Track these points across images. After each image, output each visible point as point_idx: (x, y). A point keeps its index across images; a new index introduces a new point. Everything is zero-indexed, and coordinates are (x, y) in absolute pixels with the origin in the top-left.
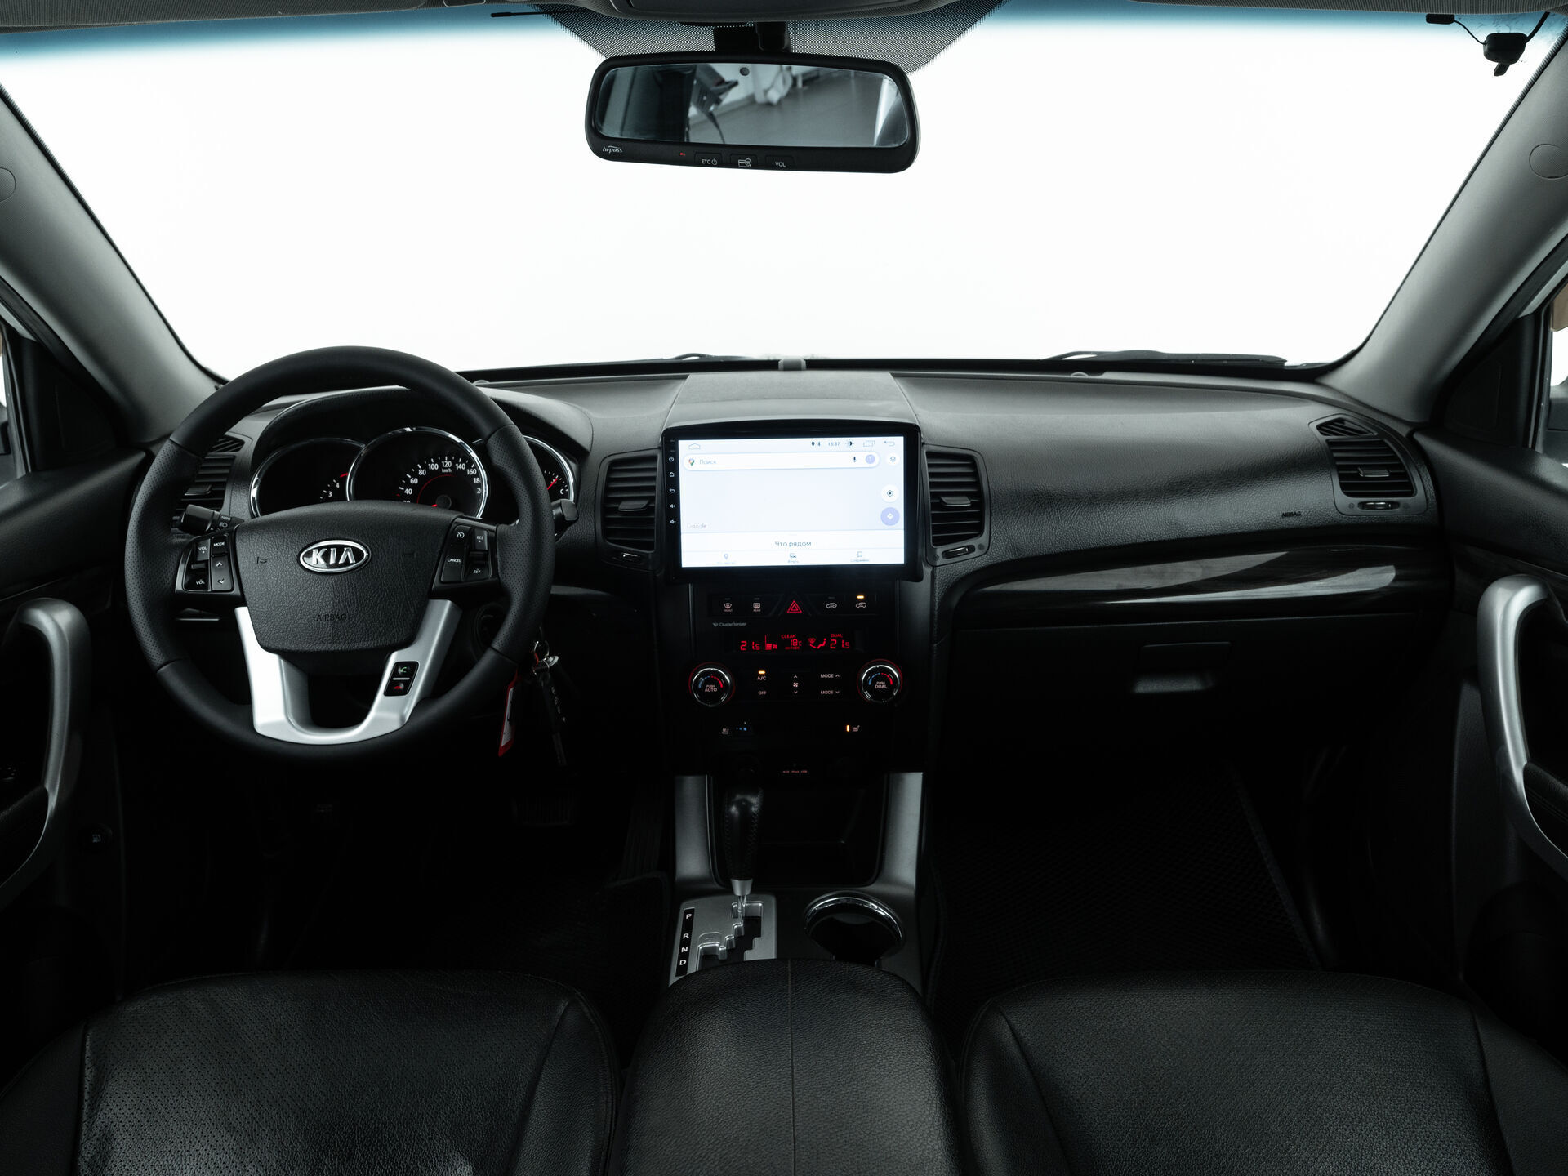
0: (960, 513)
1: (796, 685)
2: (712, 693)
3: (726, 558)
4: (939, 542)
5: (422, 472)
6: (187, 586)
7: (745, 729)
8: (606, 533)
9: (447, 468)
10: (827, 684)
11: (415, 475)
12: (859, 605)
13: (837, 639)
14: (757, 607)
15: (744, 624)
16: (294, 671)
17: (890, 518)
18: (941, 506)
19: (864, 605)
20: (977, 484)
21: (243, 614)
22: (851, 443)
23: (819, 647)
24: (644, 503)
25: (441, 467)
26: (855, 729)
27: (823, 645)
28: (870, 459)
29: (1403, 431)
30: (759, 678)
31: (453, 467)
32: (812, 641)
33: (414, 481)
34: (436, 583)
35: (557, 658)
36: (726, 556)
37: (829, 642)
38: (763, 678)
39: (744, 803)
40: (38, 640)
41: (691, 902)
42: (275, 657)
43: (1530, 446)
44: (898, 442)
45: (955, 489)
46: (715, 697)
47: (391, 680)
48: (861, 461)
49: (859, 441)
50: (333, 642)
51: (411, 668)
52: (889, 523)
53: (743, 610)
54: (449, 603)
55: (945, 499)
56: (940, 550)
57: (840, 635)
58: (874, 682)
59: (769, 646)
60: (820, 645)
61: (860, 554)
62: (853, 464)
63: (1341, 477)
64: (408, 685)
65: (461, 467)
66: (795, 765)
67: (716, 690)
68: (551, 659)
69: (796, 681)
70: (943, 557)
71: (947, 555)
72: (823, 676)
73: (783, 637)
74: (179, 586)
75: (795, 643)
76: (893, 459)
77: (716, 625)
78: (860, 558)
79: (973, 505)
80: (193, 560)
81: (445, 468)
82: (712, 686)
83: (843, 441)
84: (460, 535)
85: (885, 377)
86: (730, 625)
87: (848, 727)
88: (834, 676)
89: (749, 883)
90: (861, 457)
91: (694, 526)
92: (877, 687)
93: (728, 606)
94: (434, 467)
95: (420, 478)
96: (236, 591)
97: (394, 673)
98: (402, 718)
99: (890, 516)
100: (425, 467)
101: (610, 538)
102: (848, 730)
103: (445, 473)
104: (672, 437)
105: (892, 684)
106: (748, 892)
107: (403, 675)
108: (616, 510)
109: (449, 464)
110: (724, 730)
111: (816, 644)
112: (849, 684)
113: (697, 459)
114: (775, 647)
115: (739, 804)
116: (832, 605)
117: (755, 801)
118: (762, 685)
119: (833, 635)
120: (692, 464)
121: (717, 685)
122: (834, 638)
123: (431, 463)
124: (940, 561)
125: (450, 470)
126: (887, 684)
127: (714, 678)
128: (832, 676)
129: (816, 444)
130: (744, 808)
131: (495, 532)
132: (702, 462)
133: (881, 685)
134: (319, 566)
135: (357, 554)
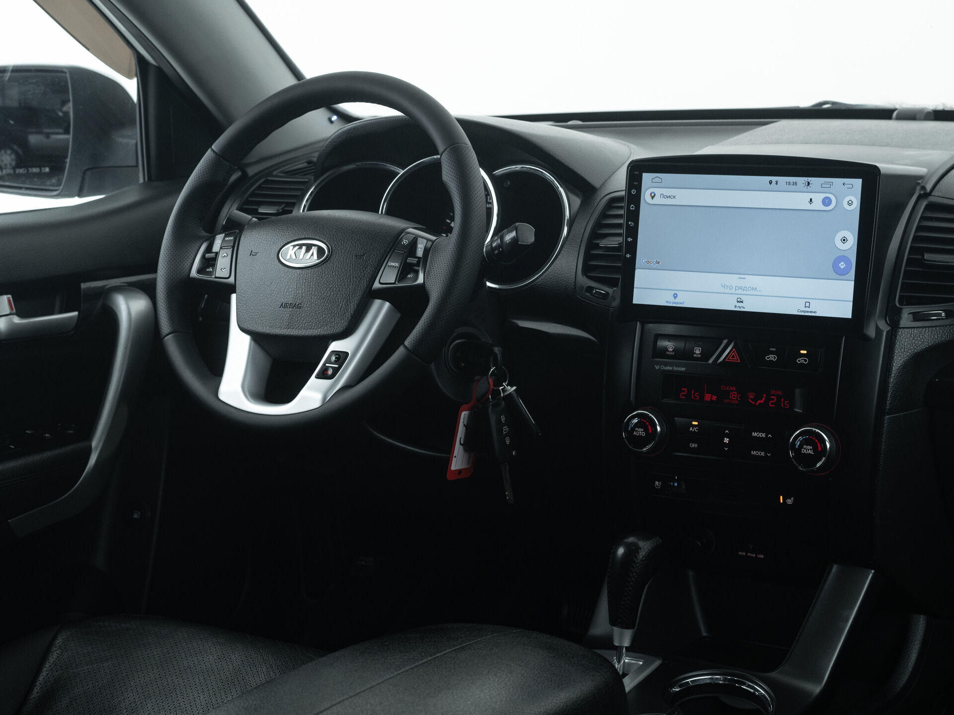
1: (726, 440)
2: (640, 437)
3: (675, 298)
4: (907, 301)
6: (199, 271)
7: (676, 484)
8: (587, 269)
10: (759, 444)
12: (800, 361)
13: (777, 396)
14: (697, 352)
15: (684, 370)
16: (260, 353)
17: (842, 267)
18: (921, 262)
19: (806, 361)
21: (234, 297)
22: (809, 184)
23: (757, 404)
26: (788, 501)
27: (762, 401)
28: (826, 202)
30: (691, 429)
32: (751, 396)
34: (376, 285)
35: (514, 388)
36: (675, 296)
37: (768, 399)
38: (695, 429)
39: (633, 547)
40: (111, 319)
42: (247, 338)
44: (858, 183)
45: (944, 246)
46: (643, 442)
47: (324, 364)
48: (818, 205)
49: (816, 181)
50: (288, 327)
51: (341, 357)
52: (840, 274)
53: (684, 353)
54: (387, 305)
55: (927, 256)
56: (906, 311)
57: (779, 393)
58: (801, 446)
59: (708, 397)
60: (759, 402)
61: (807, 304)
62: (809, 207)
64: (336, 371)
66: (753, 548)
67: (644, 435)
68: (509, 388)
69: (727, 436)
70: (909, 319)
71: (917, 317)
72: (755, 434)
73: (723, 388)
74: (194, 273)
75: (734, 396)
76: (850, 203)
77: (657, 367)
78: (807, 309)
80: (209, 249)
82: (641, 430)
83: (801, 180)
84: (404, 242)
86: (671, 368)
87: (781, 498)
88: (767, 435)
89: (629, 635)
90: (818, 198)
91: (647, 262)
92: (804, 451)
93: (671, 348)
96: (232, 280)
97: (328, 360)
98: (324, 398)
99: (842, 265)
101: (589, 274)
102: (782, 501)
104: (637, 169)
105: (820, 451)
106: (627, 643)
107: (336, 362)
108: (597, 246)
110: (657, 483)
111: (755, 399)
113: (657, 192)
114: (714, 398)
115: (628, 546)
116: (772, 357)
117: (645, 547)
118: (693, 437)
119: (773, 392)
120: (653, 197)
121: (646, 430)
122: (774, 395)
124: (905, 323)
126: (814, 449)
127: (645, 422)
128: (764, 435)
129: (774, 183)
130: (632, 551)
131: (433, 242)
132: (663, 196)
133: (808, 450)
134: (290, 260)
135: (320, 251)
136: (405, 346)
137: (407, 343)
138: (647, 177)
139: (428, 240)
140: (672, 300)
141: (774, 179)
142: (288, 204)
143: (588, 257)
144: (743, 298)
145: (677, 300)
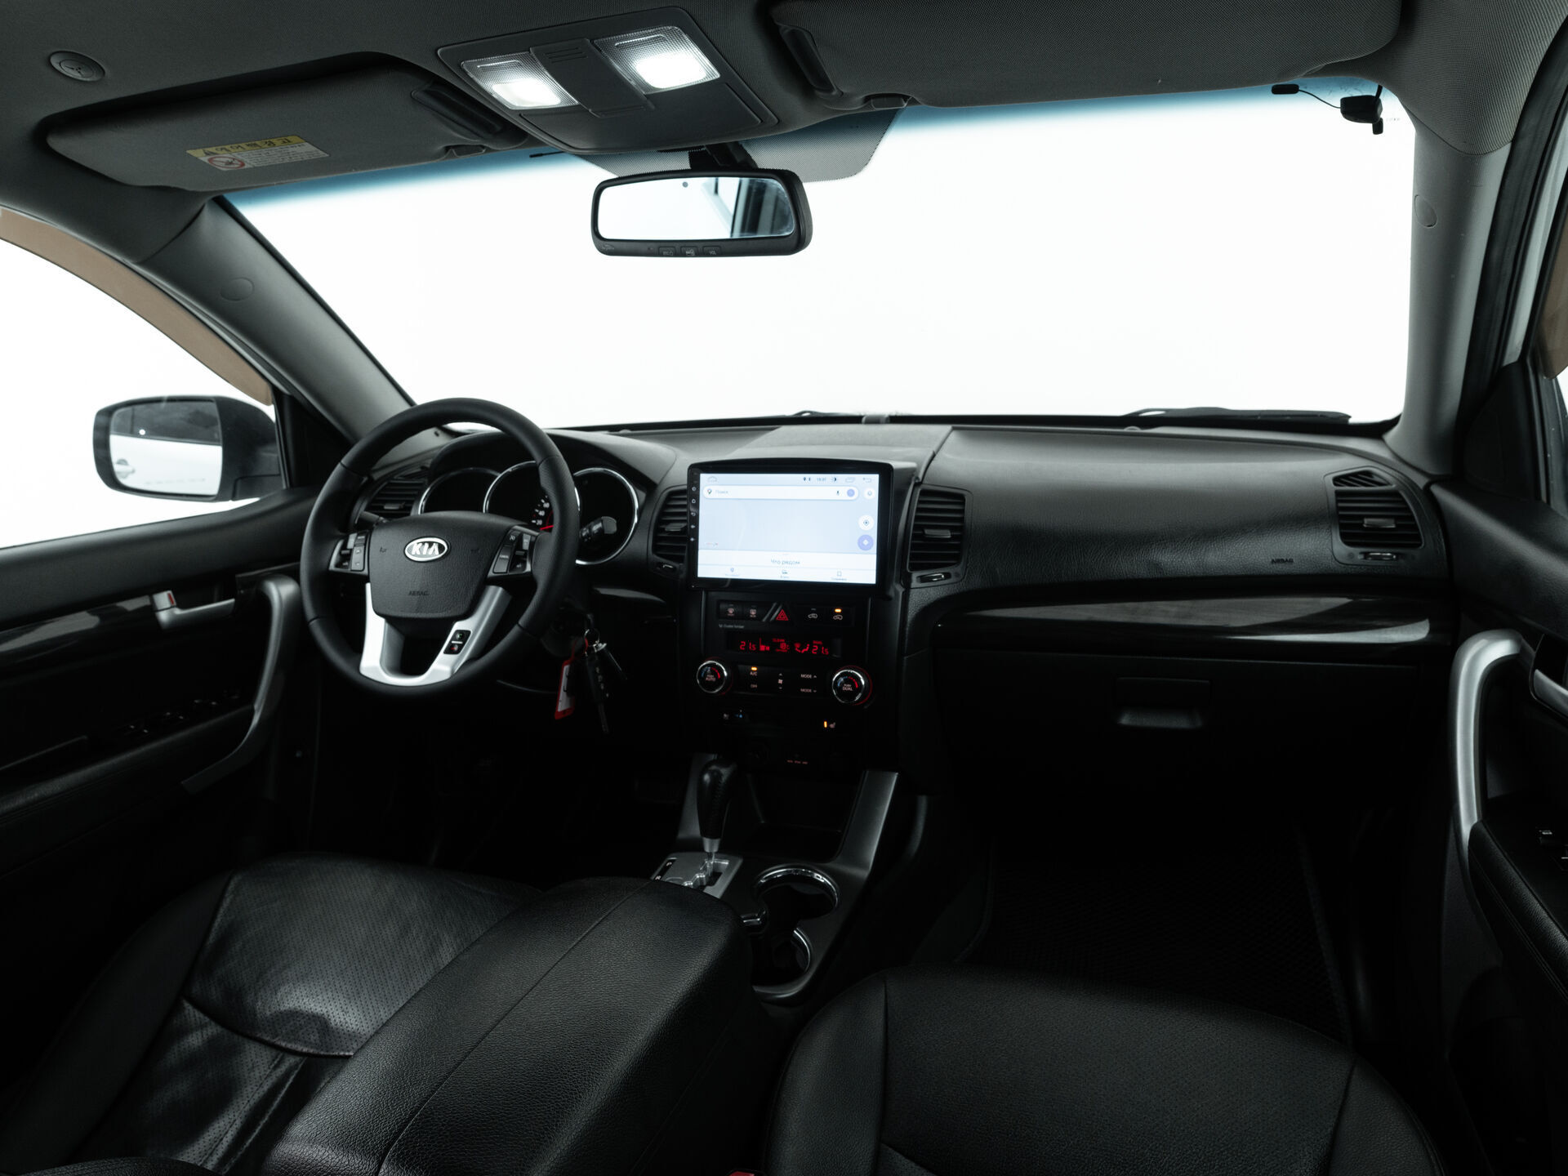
0: (940, 543)
1: (780, 681)
2: (711, 682)
4: (915, 568)
6: (337, 565)
7: (741, 716)
8: (656, 548)
10: (806, 683)
12: (836, 618)
13: (818, 645)
14: (753, 613)
15: (743, 627)
16: (394, 632)
17: (866, 544)
18: (923, 536)
19: (841, 617)
20: (962, 520)
21: (368, 586)
22: (835, 479)
23: (803, 652)
24: (683, 525)
26: (832, 726)
27: (806, 650)
28: (851, 493)
29: (1421, 481)
30: (751, 673)
32: (797, 646)
33: (546, 505)
34: (491, 574)
35: (605, 645)
36: (732, 570)
37: (811, 648)
38: (755, 673)
41: (674, 854)
42: (382, 620)
43: (1544, 498)
44: (874, 479)
45: (939, 523)
46: (712, 686)
47: (450, 642)
48: (844, 495)
49: (841, 477)
50: (417, 611)
51: (464, 635)
52: (862, 548)
53: (742, 615)
54: (500, 590)
55: (926, 532)
56: (915, 575)
57: (820, 643)
58: (842, 684)
59: (762, 648)
60: (804, 650)
61: (839, 573)
62: (837, 497)
63: (1342, 527)
64: (461, 647)
66: (798, 756)
67: (714, 679)
68: (600, 645)
69: (781, 678)
70: (917, 581)
71: (923, 579)
72: (803, 676)
73: (774, 640)
74: (332, 566)
75: (784, 646)
76: (869, 494)
77: (721, 626)
78: (839, 577)
79: (953, 538)
80: (344, 547)
82: (712, 676)
83: (829, 477)
84: (512, 538)
86: (733, 627)
87: (825, 723)
88: (813, 676)
89: (717, 842)
90: (844, 491)
91: (708, 544)
92: (844, 689)
93: (731, 611)
96: (366, 572)
97: (454, 638)
98: (453, 671)
99: (866, 542)
101: (659, 553)
102: (826, 726)
104: (697, 469)
105: (857, 688)
106: (715, 850)
107: (459, 640)
108: (663, 530)
110: (725, 715)
111: (801, 649)
112: (824, 683)
113: (713, 488)
114: (768, 648)
115: (712, 773)
116: (813, 616)
117: (725, 772)
118: (753, 680)
119: (814, 642)
120: (710, 493)
121: (716, 676)
122: (816, 645)
124: (915, 583)
126: (853, 687)
127: (716, 671)
128: (810, 676)
129: (807, 479)
130: (716, 777)
131: (536, 537)
132: (718, 492)
133: (848, 688)
134: (416, 555)
135: (441, 548)
136: (519, 625)
137: (521, 622)
138: (704, 478)
139: (532, 535)
140: (731, 573)
141: (807, 476)
142: (408, 502)
143: (656, 539)
144: (787, 570)
145: (734, 573)
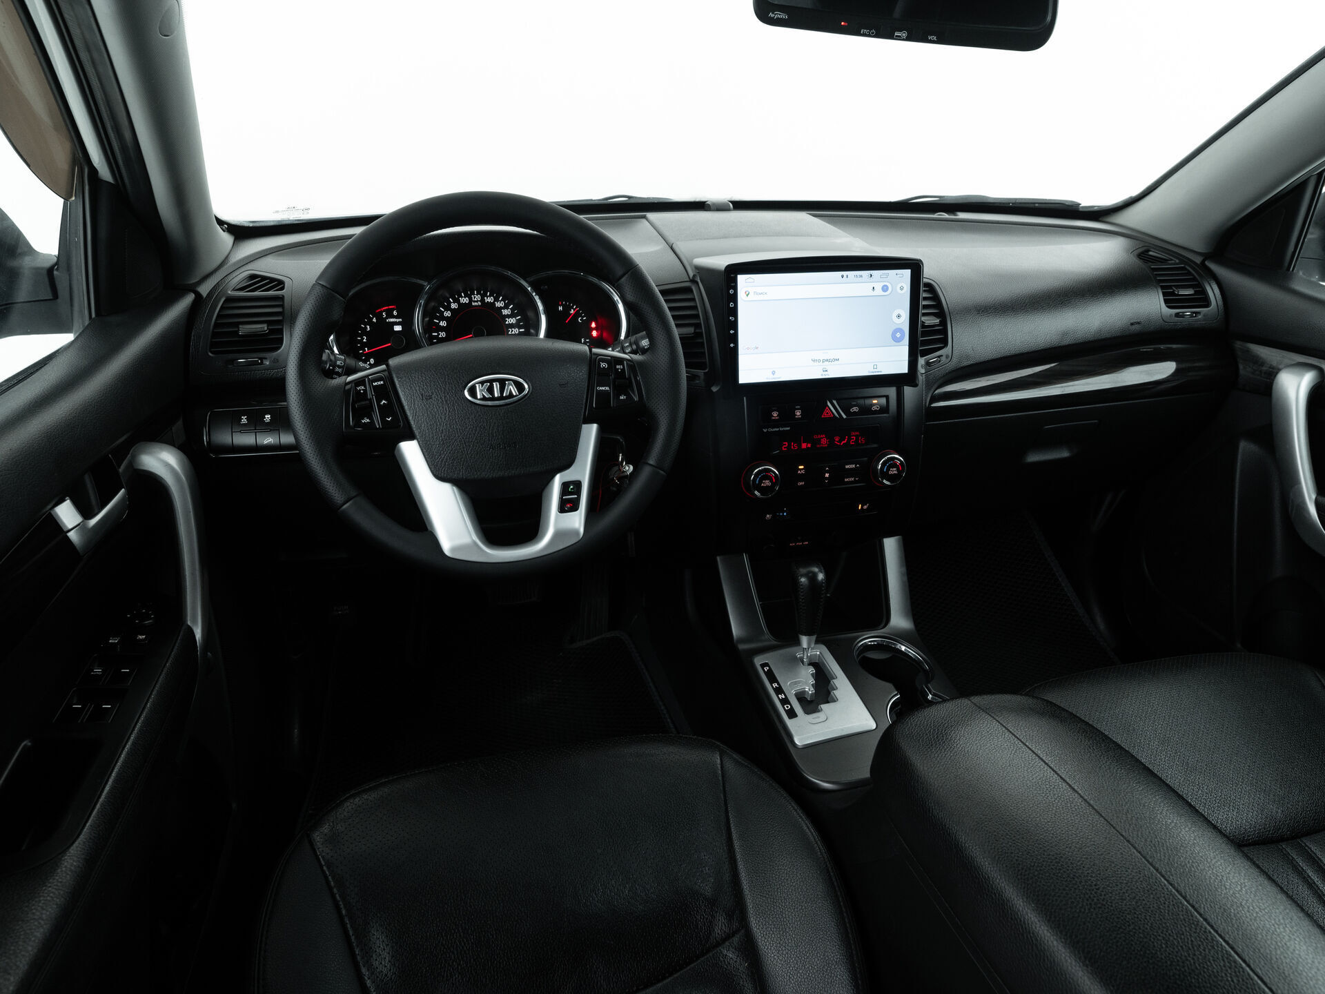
1: (827, 475)
2: (768, 487)
3: (773, 374)
4: (922, 354)
5: (454, 306)
6: (354, 424)
7: (785, 514)
9: (477, 301)
10: (851, 473)
11: (448, 308)
12: (875, 408)
13: (857, 436)
14: (798, 414)
15: (788, 428)
19: (878, 408)
20: (940, 306)
21: (410, 444)
22: (871, 275)
23: (842, 444)
24: (691, 329)
25: (471, 300)
26: (865, 507)
27: (845, 441)
28: (885, 289)
29: (1198, 260)
30: (799, 472)
31: (482, 301)
32: (837, 439)
33: (448, 314)
34: (589, 409)
36: (773, 373)
37: (849, 439)
38: (803, 472)
39: (810, 575)
41: (761, 657)
42: (448, 485)
43: (1291, 270)
44: (907, 273)
46: (769, 490)
47: (560, 498)
48: (879, 291)
49: (877, 273)
51: (574, 486)
52: (898, 341)
53: (787, 416)
56: (923, 362)
57: (857, 433)
58: (888, 470)
59: (804, 446)
60: (843, 442)
61: (875, 367)
62: (872, 293)
63: (1164, 294)
64: (575, 502)
65: (490, 300)
66: (799, 538)
67: (768, 483)
69: (827, 472)
71: (927, 364)
72: (846, 467)
73: (816, 437)
75: (824, 442)
76: (902, 289)
77: (765, 430)
78: (876, 370)
79: (940, 323)
81: (475, 301)
82: (766, 481)
83: (865, 274)
84: (603, 365)
85: (803, 216)
86: (777, 429)
87: (860, 506)
88: (855, 466)
89: (814, 638)
90: (878, 286)
91: (748, 349)
92: (890, 473)
93: (775, 414)
94: (464, 300)
95: (453, 311)
96: (403, 427)
97: (562, 492)
98: (575, 532)
99: (898, 335)
100: (456, 301)
102: (860, 508)
103: (476, 306)
104: (731, 272)
105: (901, 468)
106: (812, 643)
107: (570, 494)
109: (478, 297)
110: (768, 516)
111: (840, 441)
112: (867, 472)
113: (751, 290)
114: (809, 446)
116: (856, 409)
117: (819, 571)
118: (801, 477)
119: (854, 433)
120: (747, 296)
121: (770, 479)
122: (853, 436)
123: (462, 297)
124: (924, 368)
125: (480, 303)
126: (897, 468)
127: (765, 475)
128: (853, 466)
129: (845, 276)
132: (756, 293)
133: (894, 471)
135: (518, 386)
136: (651, 465)
137: (650, 461)
138: (742, 279)
140: (772, 376)
141: (845, 274)
144: (827, 368)
145: (775, 376)
